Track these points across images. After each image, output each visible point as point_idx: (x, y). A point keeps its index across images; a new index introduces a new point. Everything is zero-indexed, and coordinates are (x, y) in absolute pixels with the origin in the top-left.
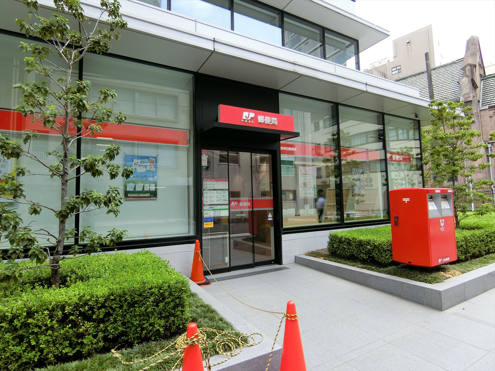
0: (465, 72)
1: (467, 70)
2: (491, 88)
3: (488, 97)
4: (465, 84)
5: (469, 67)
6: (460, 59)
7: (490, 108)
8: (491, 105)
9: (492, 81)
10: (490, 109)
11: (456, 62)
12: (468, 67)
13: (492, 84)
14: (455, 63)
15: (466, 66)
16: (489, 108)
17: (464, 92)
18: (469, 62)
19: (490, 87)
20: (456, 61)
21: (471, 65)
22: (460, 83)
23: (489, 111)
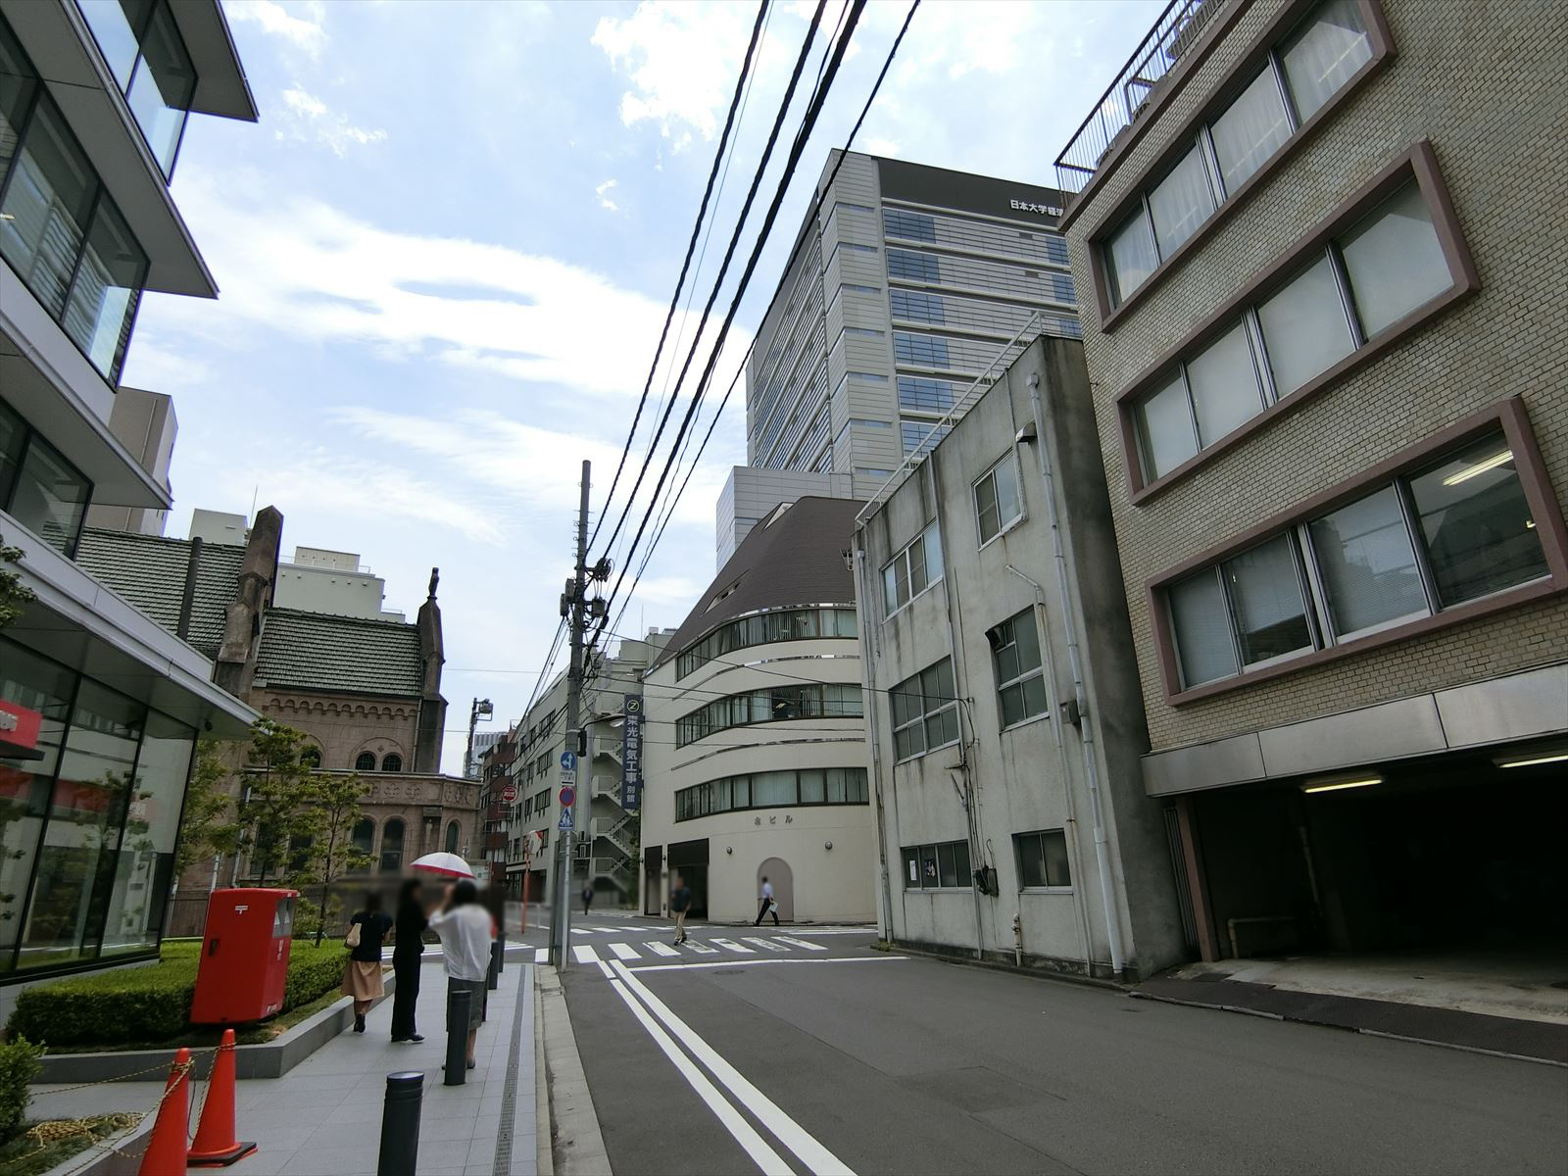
0: (242, 591)
1: (247, 587)
2: (281, 642)
3: (271, 661)
4: (240, 620)
5: (253, 580)
6: (233, 547)
7: (269, 686)
8: (272, 681)
9: (285, 624)
10: (267, 690)
11: (223, 548)
12: (251, 581)
13: (283, 633)
14: (220, 549)
15: (246, 576)
16: (267, 687)
17: (232, 639)
18: (255, 570)
19: (278, 637)
20: (225, 546)
21: (258, 578)
22: (230, 615)
23: (266, 692)
